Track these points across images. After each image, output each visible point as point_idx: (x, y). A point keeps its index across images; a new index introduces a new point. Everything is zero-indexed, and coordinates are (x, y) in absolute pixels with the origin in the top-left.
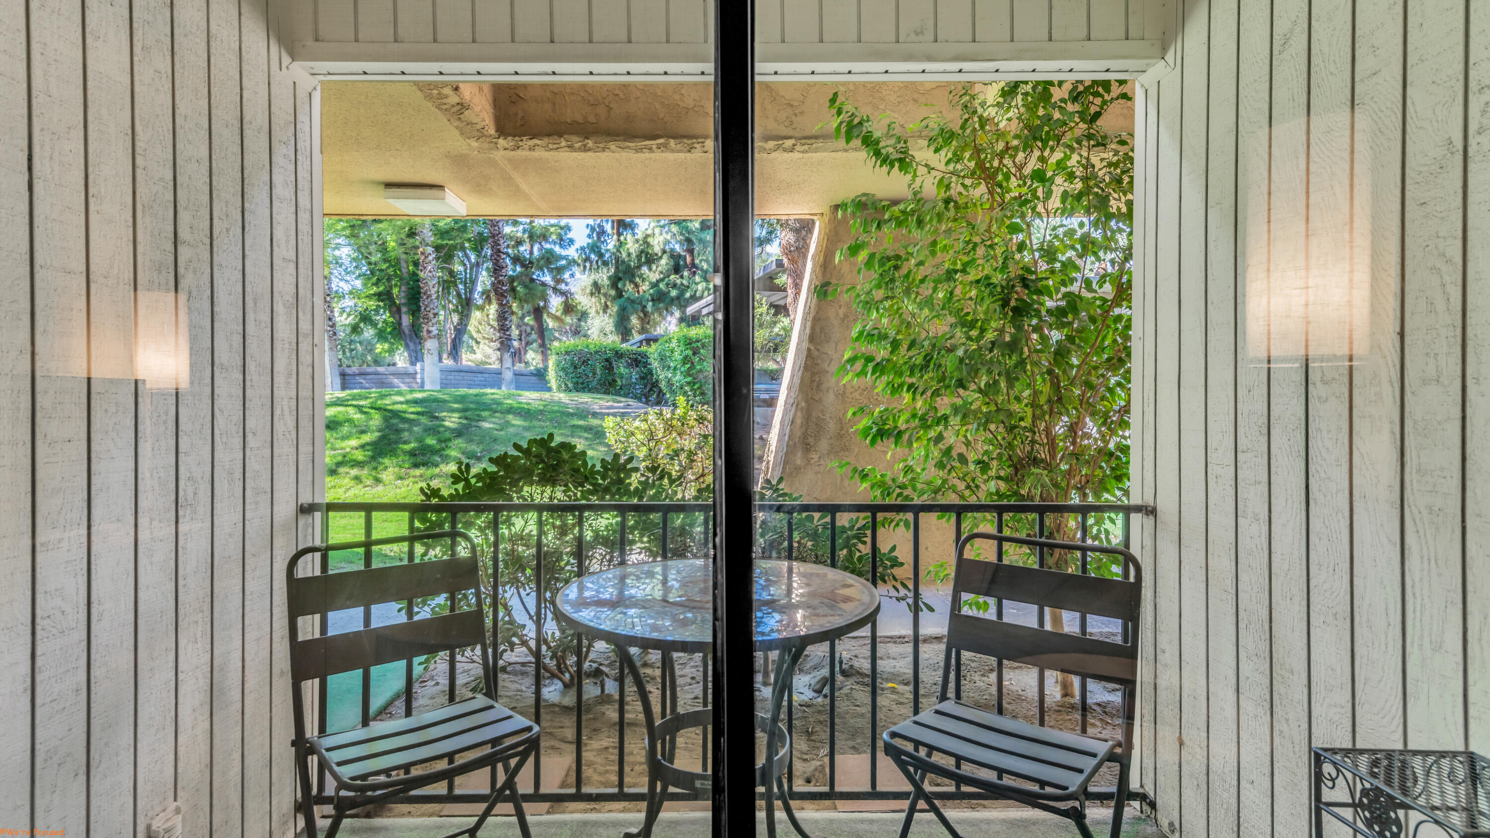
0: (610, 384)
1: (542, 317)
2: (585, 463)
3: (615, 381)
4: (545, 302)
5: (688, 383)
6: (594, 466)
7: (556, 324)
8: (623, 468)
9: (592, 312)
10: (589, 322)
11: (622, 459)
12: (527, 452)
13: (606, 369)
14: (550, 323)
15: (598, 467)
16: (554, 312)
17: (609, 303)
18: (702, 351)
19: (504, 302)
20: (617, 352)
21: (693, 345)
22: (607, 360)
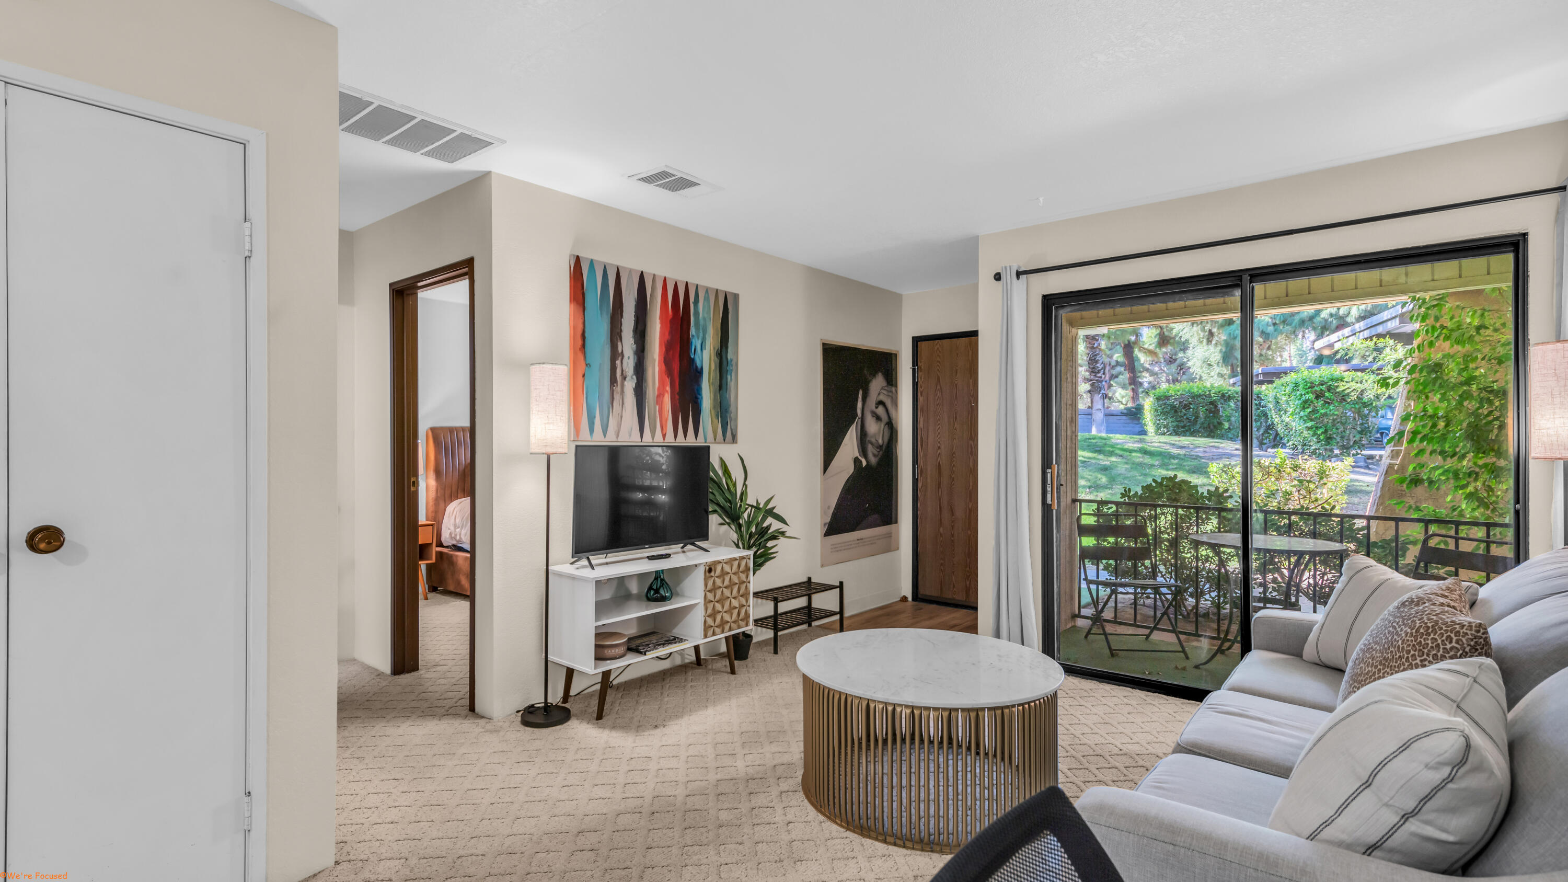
0: (1215, 426)
1: (1132, 352)
2: (1197, 491)
3: (1220, 424)
4: (1137, 336)
5: (1309, 428)
6: (1203, 493)
7: (1149, 358)
8: (1221, 495)
9: (1194, 341)
10: (1189, 352)
11: (1221, 490)
12: (1161, 484)
13: (1211, 412)
14: (1142, 358)
15: (1205, 494)
16: (1146, 346)
17: (1215, 330)
18: (1327, 394)
19: (1095, 346)
20: (1223, 395)
21: (1316, 388)
22: (1211, 403)
